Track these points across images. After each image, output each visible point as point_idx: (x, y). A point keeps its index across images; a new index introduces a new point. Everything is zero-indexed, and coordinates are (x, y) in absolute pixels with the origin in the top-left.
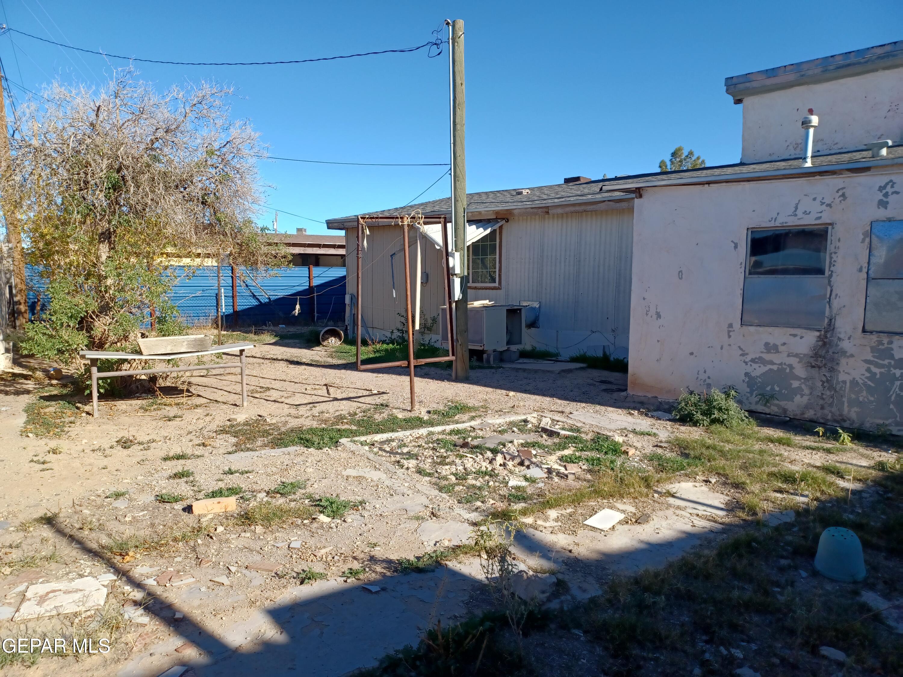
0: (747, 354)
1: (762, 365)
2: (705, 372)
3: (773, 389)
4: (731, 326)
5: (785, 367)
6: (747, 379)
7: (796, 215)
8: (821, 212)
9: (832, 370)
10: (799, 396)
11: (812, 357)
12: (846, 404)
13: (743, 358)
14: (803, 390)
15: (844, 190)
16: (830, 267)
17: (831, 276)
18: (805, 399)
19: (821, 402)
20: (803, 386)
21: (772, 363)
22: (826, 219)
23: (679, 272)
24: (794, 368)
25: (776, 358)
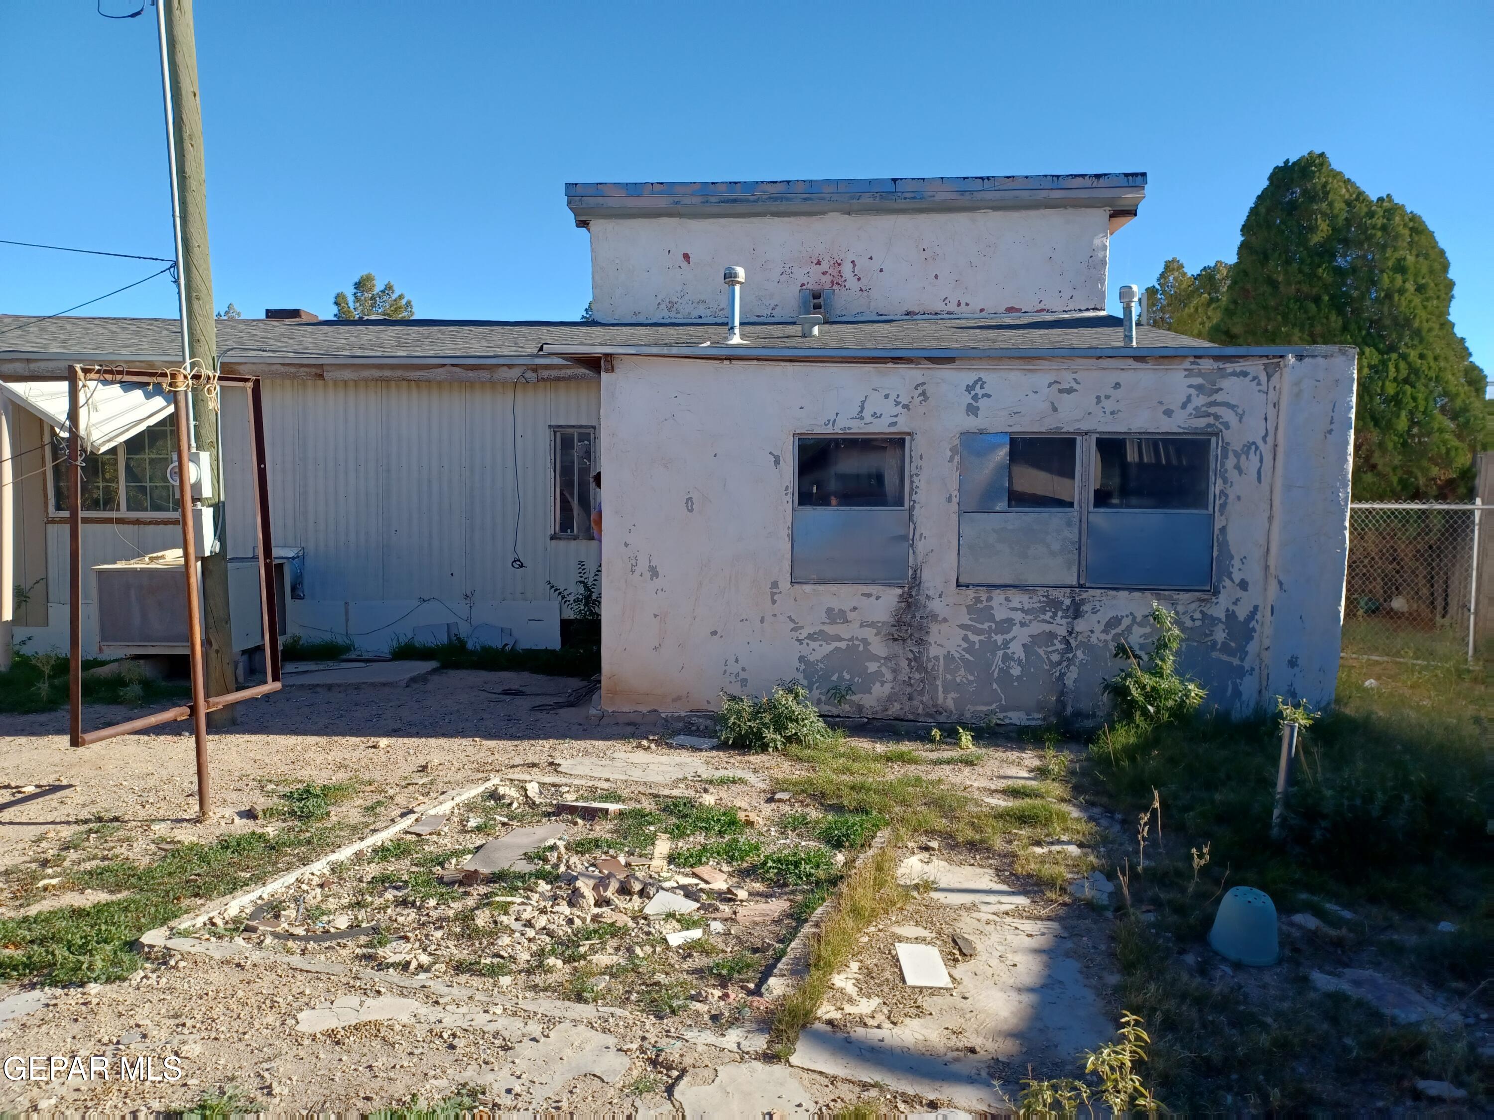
0: (802, 627)
1: (824, 643)
2: (737, 661)
3: (841, 677)
4: (775, 585)
5: (856, 642)
6: (803, 667)
7: (862, 418)
8: (896, 416)
9: (920, 642)
10: (878, 684)
11: (894, 626)
12: (940, 689)
13: (795, 634)
14: (883, 676)
15: (924, 387)
16: (910, 495)
17: (912, 508)
18: (887, 689)
19: (909, 690)
20: (884, 669)
21: (839, 639)
22: (903, 426)
23: (687, 500)
24: (870, 644)
25: (844, 631)
